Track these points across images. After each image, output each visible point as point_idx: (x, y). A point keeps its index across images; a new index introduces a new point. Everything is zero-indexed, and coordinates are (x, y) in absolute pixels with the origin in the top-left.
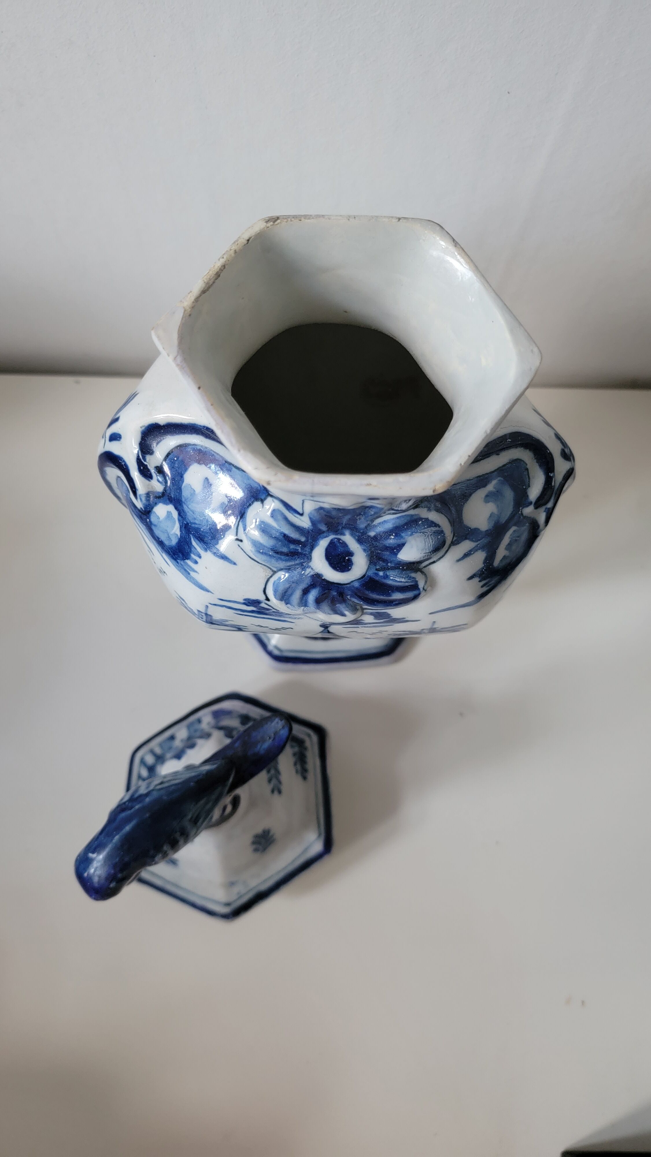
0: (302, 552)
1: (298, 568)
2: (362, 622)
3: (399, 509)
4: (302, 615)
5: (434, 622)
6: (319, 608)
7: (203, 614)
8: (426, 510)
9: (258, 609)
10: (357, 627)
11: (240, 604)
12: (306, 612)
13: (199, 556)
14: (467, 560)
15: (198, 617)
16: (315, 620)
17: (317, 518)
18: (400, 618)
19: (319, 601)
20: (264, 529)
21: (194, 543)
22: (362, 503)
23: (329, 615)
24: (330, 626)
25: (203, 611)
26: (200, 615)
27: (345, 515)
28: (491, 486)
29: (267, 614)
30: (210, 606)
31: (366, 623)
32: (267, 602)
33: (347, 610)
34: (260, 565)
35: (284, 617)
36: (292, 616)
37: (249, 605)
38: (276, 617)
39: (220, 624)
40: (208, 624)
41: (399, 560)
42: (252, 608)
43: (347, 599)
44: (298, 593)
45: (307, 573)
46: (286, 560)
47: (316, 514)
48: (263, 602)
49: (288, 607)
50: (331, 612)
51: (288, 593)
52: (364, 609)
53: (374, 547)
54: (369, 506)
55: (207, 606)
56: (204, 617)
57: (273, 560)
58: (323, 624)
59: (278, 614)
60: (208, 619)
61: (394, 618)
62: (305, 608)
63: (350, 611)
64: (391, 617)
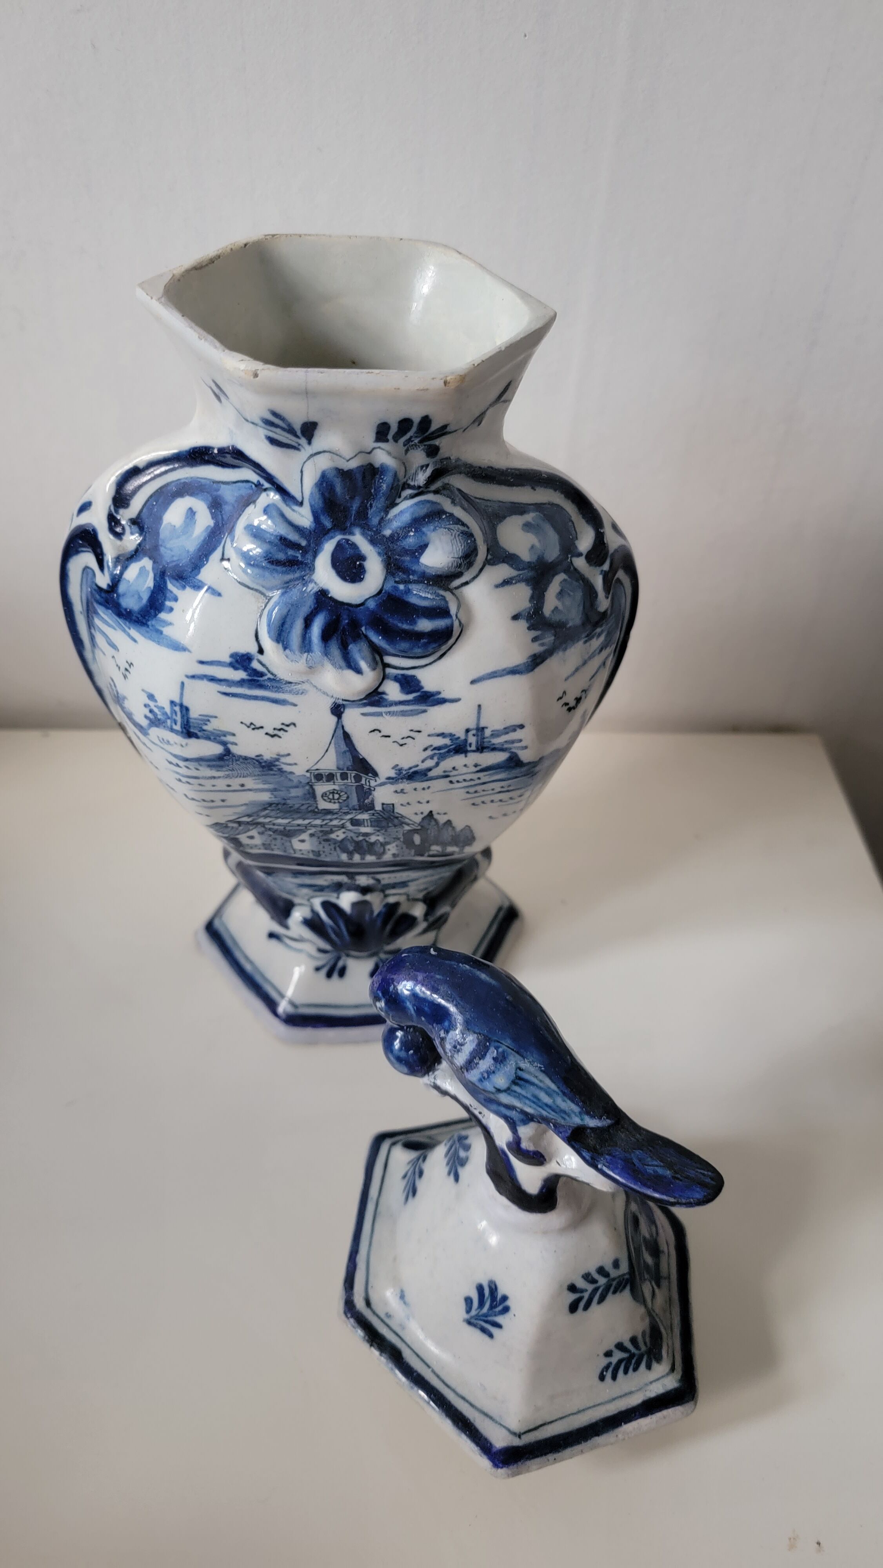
0: (303, 560)
1: (298, 584)
2: (386, 700)
3: (416, 485)
4: (306, 683)
5: (479, 706)
6: (326, 653)
7: (177, 709)
8: (449, 501)
9: (249, 675)
10: (379, 712)
11: (225, 666)
12: (311, 665)
13: (176, 599)
14: (507, 588)
15: (171, 722)
16: (324, 693)
17: (319, 504)
18: (434, 692)
19: (326, 637)
20: (256, 534)
21: (170, 586)
22: (369, 451)
23: (340, 670)
24: (344, 710)
25: (177, 700)
26: (174, 714)
27: (352, 498)
28: (529, 517)
29: (261, 686)
30: (187, 682)
31: (391, 701)
32: (260, 657)
33: (363, 658)
34: (251, 591)
35: (283, 692)
36: (293, 687)
37: (237, 666)
38: (272, 691)
39: (199, 734)
40: (184, 738)
41: (423, 568)
42: (241, 675)
43: (361, 633)
44: (299, 625)
45: (309, 590)
46: (283, 573)
47: (317, 496)
48: (256, 658)
49: (287, 657)
50: (343, 664)
51: (286, 626)
52: (386, 665)
53: (391, 551)
54: (378, 468)
55: (183, 684)
56: (178, 718)
57: (267, 574)
58: (335, 703)
59: (275, 684)
60: (184, 722)
61: (426, 692)
62: (309, 656)
63: (367, 662)
64: (422, 688)
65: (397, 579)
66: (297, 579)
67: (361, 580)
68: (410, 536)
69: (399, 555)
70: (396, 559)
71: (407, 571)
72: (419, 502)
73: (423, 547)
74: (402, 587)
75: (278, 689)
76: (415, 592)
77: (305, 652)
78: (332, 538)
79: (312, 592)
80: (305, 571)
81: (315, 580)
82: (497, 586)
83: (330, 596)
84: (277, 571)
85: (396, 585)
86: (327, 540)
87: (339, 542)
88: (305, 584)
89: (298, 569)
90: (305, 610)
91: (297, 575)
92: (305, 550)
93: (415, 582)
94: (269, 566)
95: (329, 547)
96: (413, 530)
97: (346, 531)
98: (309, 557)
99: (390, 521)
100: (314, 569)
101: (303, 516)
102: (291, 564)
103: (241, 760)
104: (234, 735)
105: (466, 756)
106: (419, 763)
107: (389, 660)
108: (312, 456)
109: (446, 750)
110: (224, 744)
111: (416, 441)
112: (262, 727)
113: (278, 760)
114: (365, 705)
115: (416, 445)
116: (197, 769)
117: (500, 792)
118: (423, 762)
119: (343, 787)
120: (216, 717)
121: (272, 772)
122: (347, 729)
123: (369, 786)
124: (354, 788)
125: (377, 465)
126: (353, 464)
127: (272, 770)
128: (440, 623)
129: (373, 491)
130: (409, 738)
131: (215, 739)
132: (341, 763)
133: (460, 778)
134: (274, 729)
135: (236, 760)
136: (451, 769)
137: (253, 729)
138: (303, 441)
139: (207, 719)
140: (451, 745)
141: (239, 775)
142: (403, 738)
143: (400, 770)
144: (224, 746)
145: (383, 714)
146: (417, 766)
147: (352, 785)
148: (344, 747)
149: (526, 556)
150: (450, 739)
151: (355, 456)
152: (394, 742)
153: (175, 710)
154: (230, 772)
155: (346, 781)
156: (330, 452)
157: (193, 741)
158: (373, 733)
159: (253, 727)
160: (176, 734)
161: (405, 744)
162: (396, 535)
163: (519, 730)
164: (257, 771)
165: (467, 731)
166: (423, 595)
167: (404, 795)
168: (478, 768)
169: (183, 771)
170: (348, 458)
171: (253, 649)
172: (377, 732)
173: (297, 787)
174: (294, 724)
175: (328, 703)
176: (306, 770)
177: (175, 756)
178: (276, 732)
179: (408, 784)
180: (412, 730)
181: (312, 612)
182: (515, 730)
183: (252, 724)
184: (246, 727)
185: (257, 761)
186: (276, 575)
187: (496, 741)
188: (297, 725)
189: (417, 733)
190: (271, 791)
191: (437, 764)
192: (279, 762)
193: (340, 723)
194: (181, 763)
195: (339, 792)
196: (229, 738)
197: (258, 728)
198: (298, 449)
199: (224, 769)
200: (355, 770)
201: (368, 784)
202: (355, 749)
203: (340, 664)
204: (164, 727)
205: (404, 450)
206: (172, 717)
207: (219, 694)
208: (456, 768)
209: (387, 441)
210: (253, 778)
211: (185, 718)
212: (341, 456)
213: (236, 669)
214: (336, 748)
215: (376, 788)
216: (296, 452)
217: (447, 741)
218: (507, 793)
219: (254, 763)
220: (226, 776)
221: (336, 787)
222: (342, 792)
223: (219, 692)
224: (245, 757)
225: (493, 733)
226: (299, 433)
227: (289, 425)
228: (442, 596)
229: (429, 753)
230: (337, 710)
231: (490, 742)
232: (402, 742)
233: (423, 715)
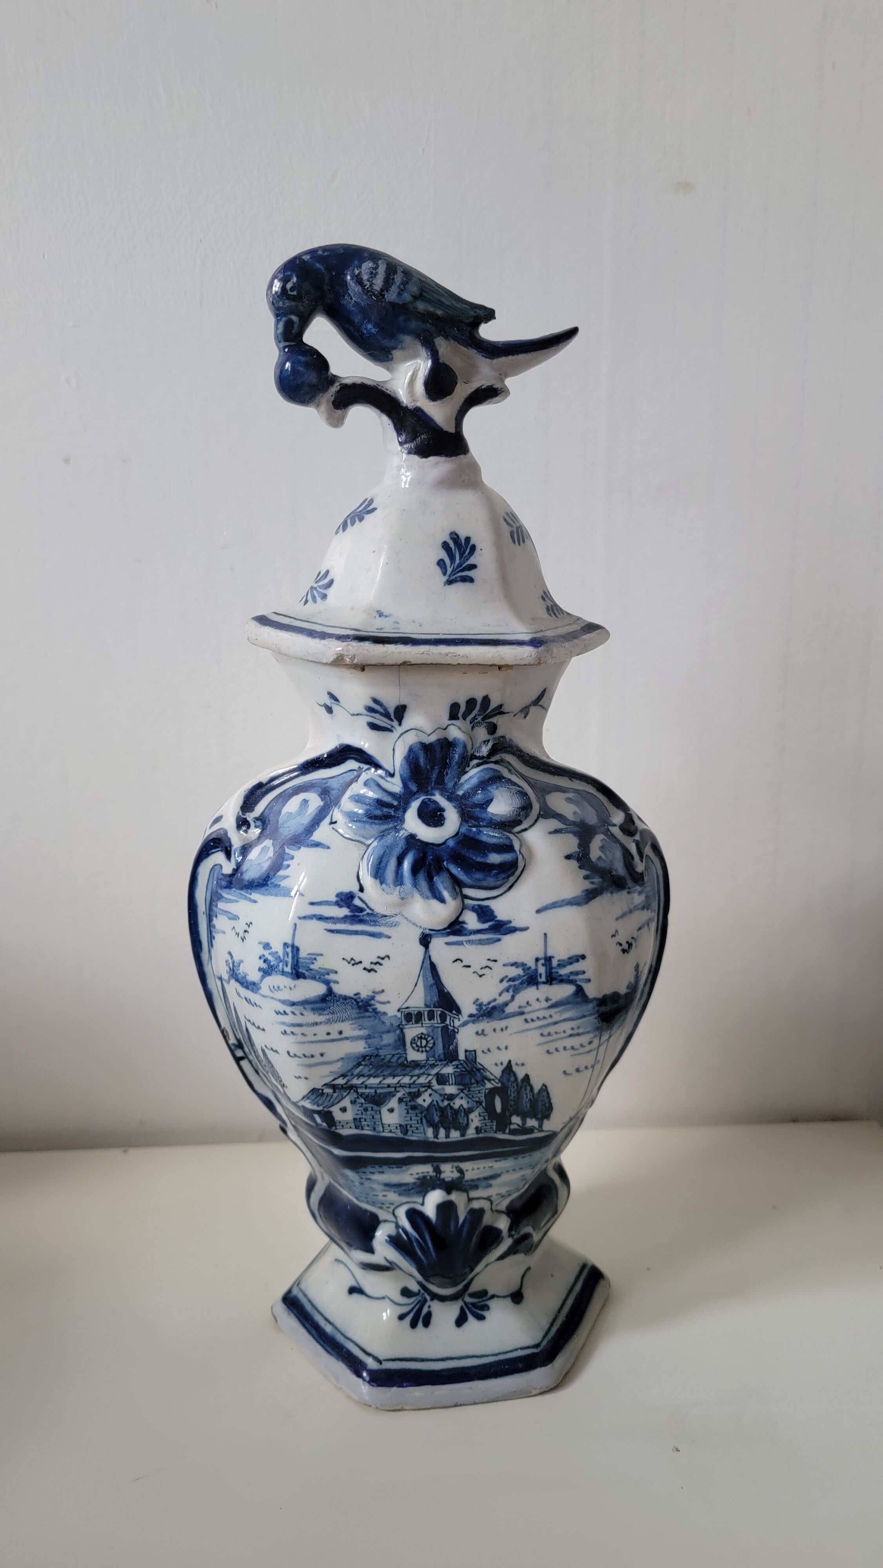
0: (396, 815)
1: (392, 832)
2: (465, 929)
3: (481, 755)
4: (399, 915)
5: (545, 934)
6: (415, 885)
7: (289, 950)
8: (506, 770)
9: (351, 911)
10: (461, 941)
11: (332, 905)
12: (403, 896)
13: (292, 858)
14: (558, 835)
15: (283, 965)
16: (414, 924)
17: (407, 773)
18: (505, 921)
19: (415, 870)
20: (358, 799)
21: (287, 851)
22: (444, 728)
23: (427, 900)
24: (431, 939)
25: (289, 942)
26: (286, 956)
27: (432, 768)
28: (570, 795)
29: (361, 921)
30: (299, 922)
31: (470, 930)
32: (361, 894)
33: (445, 888)
34: (354, 842)
35: (379, 926)
36: (388, 920)
37: (341, 903)
38: (370, 925)
39: (307, 974)
40: (293, 979)
41: (490, 815)
42: (344, 912)
43: (443, 866)
44: (393, 863)
45: (400, 835)
46: (380, 824)
47: (406, 767)
48: (357, 895)
49: (383, 890)
50: (429, 894)
51: (383, 864)
52: (465, 897)
53: (464, 805)
54: (452, 742)
55: (295, 925)
56: (290, 960)
57: (367, 826)
58: (422, 933)
59: (373, 919)
60: (294, 962)
61: (499, 921)
62: (401, 888)
63: (449, 892)
64: (496, 917)
65: (470, 825)
66: (391, 829)
67: (442, 825)
68: (479, 793)
69: (470, 808)
70: (468, 811)
71: (477, 819)
72: (484, 769)
73: (489, 802)
74: (474, 829)
75: (375, 923)
76: (485, 832)
77: (398, 885)
78: (417, 798)
79: (403, 837)
80: (397, 822)
81: (405, 828)
82: (550, 833)
83: (417, 838)
84: (375, 823)
85: (469, 828)
86: (414, 800)
87: (423, 800)
88: (398, 831)
89: (392, 821)
90: (397, 851)
91: (391, 825)
92: (396, 809)
93: (484, 826)
94: (368, 820)
95: (415, 805)
96: (481, 789)
97: (428, 793)
98: (400, 813)
99: (462, 784)
100: (404, 821)
101: (395, 784)
102: (386, 818)
103: (341, 1000)
104: (336, 972)
105: (538, 989)
106: (497, 996)
107: (468, 891)
108: (402, 734)
109: (520, 981)
110: (327, 983)
111: (480, 719)
112: (361, 962)
113: (373, 998)
114: (449, 934)
115: (479, 723)
116: (302, 1014)
117: (571, 1036)
118: (500, 995)
119: (430, 1030)
120: (322, 955)
121: (367, 1014)
122: (434, 960)
123: (454, 1027)
124: (440, 1029)
125: (451, 739)
126: (433, 738)
127: (367, 1011)
128: (507, 857)
129: (448, 761)
130: (487, 968)
131: (320, 978)
132: (429, 998)
133: (534, 1016)
134: (371, 963)
135: (337, 1001)
136: (525, 1004)
137: (353, 965)
138: (395, 723)
139: (314, 957)
140: (524, 976)
141: (339, 1018)
142: (482, 968)
143: (481, 1005)
144: (327, 986)
145: (464, 943)
146: (495, 1000)
147: (438, 1027)
148: (431, 981)
149: (571, 817)
150: (523, 969)
151: (434, 731)
152: (474, 972)
153: (287, 952)
154: (331, 1016)
155: (432, 1022)
156: (415, 729)
157: (301, 982)
158: (455, 963)
159: (353, 962)
160: (286, 976)
161: (484, 975)
162: (467, 794)
163: (581, 961)
164: (354, 1012)
165: (537, 960)
166: (492, 834)
167: (485, 1038)
168: (550, 1003)
169: (289, 1019)
170: (429, 732)
171: (355, 888)
172: (459, 962)
173: (389, 1031)
174: (388, 957)
175: (416, 934)
176: (397, 1009)
177: (284, 1002)
178: (373, 966)
179: (488, 1022)
180: (489, 960)
181: (403, 852)
182: (578, 961)
183: (352, 959)
184: (347, 963)
185: (355, 1000)
186: (374, 826)
187: (564, 971)
188: (390, 957)
189: (494, 962)
190: (366, 1039)
191: (513, 997)
192: (374, 1000)
193: (427, 953)
194: (288, 1009)
195: (426, 1037)
196: (332, 977)
197: (357, 964)
198: (391, 731)
199: (326, 1012)
200: (441, 1008)
201: (452, 1025)
202: (441, 982)
203: (427, 894)
204: (276, 972)
205: (471, 727)
206: (284, 959)
207: (325, 931)
208: (530, 1003)
209: (458, 719)
210: (351, 1022)
211: (296, 958)
212: (423, 732)
213: (340, 906)
214: (424, 981)
215: (459, 1029)
216: (390, 733)
217: (519, 971)
218: (577, 1037)
219: (352, 1003)
220: (326, 1021)
221: (424, 1030)
222: (429, 1036)
223: (326, 930)
224: (345, 996)
225: (559, 962)
226: (392, 716)
227: (385, 709)
228: (506, 835)
229: (505, 984)
230: (425, 940)
231: (557, 972)
232: (481, 972)
233: (498, 943)
